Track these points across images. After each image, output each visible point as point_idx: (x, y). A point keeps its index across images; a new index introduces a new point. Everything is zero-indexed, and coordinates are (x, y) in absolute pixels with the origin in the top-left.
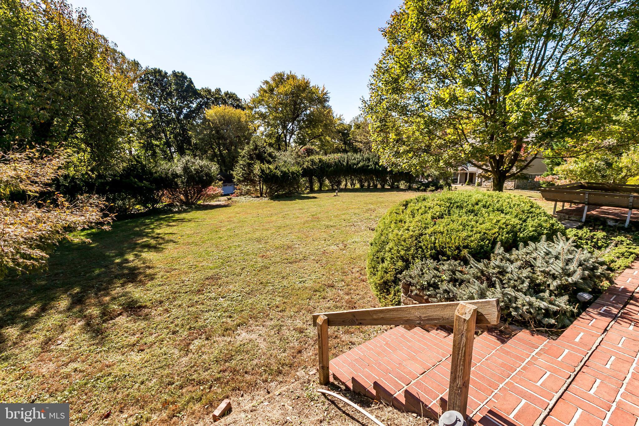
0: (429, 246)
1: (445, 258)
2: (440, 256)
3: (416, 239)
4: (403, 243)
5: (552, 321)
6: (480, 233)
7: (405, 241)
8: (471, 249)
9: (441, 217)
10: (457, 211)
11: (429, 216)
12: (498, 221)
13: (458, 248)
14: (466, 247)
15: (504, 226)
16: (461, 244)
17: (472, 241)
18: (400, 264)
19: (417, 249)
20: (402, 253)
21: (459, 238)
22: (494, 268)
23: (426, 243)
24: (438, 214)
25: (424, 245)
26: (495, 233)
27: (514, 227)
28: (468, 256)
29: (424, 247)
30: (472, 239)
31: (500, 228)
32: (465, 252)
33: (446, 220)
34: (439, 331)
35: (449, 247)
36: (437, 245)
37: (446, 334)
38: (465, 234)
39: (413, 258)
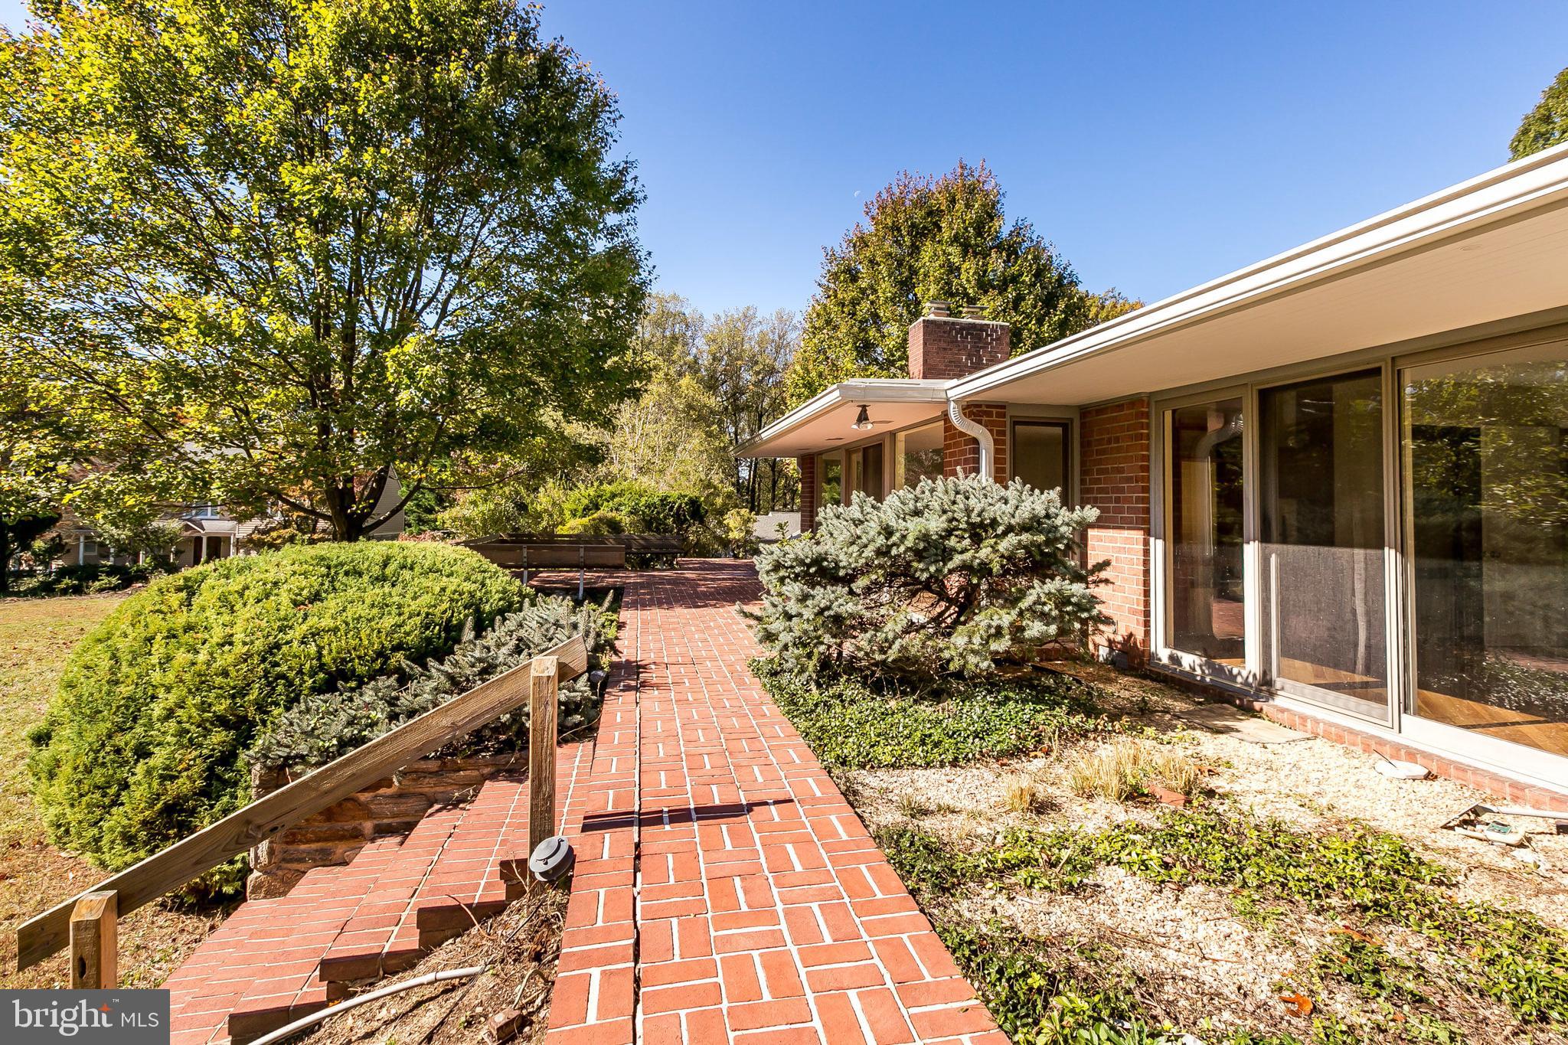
0: (308, 666)
1: (353, 684)
2: (340, 684)
3: (264, 660)
4: (219, 680)
5: (578, 718)
6: (418, 614)
7: (225, 674)
8: (409, 649)
9: (316, 597)
10: (351, 581)
11: (285, 599)
12: (443, 590)
13: (381, 654)
14: (397, 648)
15: (456, 596)
16: (386, 644)
17: (408, 634)
18: (219, 737)
19: (269, 684)
20: (221, 707)
21: (379, 632)
22: (473, 666)
23: (294, 663)
24: (305, 593)
25: (290, 668)
26: (445, 612)
27: (472, 595)
28: (405, 664)
29: (292, 674)
30: (407, 628)
31: (452, 600)
32: (399, 659)
33: (332, 603)
34: (379, 842)
35: (360, 658)
36: (327, 659)
37: (399, 839)
38: (388, 622)
39: (261, 708)
